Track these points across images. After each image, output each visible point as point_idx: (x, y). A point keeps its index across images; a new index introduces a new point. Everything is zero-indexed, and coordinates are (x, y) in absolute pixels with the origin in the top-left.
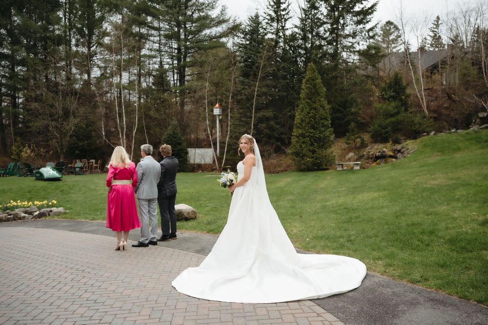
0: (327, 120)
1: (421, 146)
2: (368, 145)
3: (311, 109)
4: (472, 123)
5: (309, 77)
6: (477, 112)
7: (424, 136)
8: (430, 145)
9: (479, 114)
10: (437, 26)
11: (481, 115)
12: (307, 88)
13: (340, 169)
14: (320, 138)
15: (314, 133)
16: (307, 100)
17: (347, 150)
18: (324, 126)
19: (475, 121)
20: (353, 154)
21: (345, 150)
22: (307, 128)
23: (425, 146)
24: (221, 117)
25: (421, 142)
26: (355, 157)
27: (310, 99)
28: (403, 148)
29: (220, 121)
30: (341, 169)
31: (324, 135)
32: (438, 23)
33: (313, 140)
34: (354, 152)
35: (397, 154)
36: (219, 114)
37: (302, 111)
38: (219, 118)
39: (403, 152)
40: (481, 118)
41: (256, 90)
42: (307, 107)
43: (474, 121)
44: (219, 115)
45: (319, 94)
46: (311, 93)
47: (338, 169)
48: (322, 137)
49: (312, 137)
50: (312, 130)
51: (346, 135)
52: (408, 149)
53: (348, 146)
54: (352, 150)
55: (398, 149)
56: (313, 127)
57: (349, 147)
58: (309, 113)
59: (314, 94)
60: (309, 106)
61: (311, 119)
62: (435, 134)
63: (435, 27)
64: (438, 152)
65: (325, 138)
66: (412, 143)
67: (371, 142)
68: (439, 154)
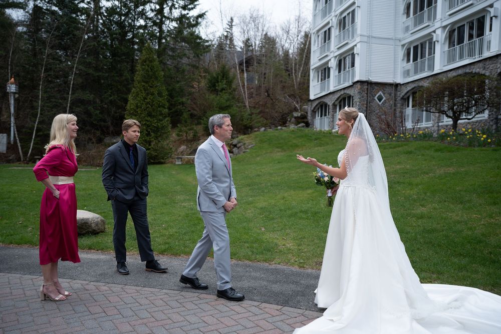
0: (165, 108)
1: (257, 142)
2: (201, 138)
3: (148, 94)
4: (288, 122)
5: (145, 57)
6: (291, 111)
7: (256, 131)
8: (266, 141)
9: (294, 113)
10: (231, 26)
11: (295, 114)
12: (143, 69)
13: (178, 163)
14: (157, 128)
15: (151, 122)
16: (143, 84)
17: (177, 142)
18: (161, 114)
19: (291, 120)
20: (185, 147)
21: (175, 142)
22: (143, 115)
23: (262, 141)
24: (17, 96)
25: (256, 137)
26: (188, 150)
27: (147, 82)
28: (239, 142)
29: (15, 100)
30: (180, 163)
31: (162, 124)
32: (231, 24)
33: (151, 129)
34: (186, 145)
35: (233, 148)
36: (14, 91)
37: (137, 95)
38: (14, 97)
39: (240, 147)
40: (295, 118)
41: (75, 67)
42: (143, 92)
43: (289, 120)
44: (14, 93)
45: (156, 78)
46: (148, 76)
47: (177, 163)
48: (160, 127)
49: (148, 126)
50: (149, 118)
51: (178, 127)
52: (245, 144)
53: (179, 138)
54: (184, 143)
55: (234, 143)
56: (150, 115)
57: (179, 140)
58: (145, 98)
59: (151, 78)
60: (145, 90)
61: (148, 105)
62: (265, 130)
63: (229, 27)
64: (277, 148)
65: (163, 128)
66: (247, 138)
67: (203, 135)
68: (279, 150)
